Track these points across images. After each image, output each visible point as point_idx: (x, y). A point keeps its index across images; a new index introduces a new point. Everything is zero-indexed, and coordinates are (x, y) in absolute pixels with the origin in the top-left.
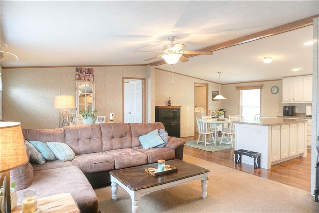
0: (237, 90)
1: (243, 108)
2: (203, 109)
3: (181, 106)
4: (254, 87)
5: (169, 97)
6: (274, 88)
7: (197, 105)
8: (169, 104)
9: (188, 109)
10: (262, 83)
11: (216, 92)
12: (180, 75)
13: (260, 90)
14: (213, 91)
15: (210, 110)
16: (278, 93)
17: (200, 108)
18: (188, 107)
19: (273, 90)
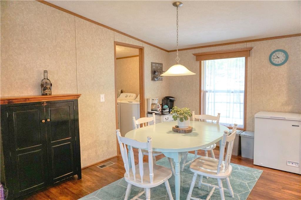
0: (197, 60)
1: (207, 93)
2: (134, 95)
3: (78, 96)
4: (232, 52)
5: (45, 72)
6: (277, 53)
7: (124, 90)
8: (44, 90)
9: (102, 100)
10: (249, 45)
11: (157, 65)
12: (76, 18)
13: (244, 58)
14: (152, 63)
15: (147, 99)
16: (286, 64)
17: (129, 94)
18: (102, 96)
19: (274, 57)
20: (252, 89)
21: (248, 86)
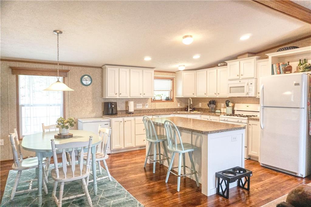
6: (85, 77)
16: (91, 85)
19: (84, 80)
20: (69, 103)
21: (66, 100)
